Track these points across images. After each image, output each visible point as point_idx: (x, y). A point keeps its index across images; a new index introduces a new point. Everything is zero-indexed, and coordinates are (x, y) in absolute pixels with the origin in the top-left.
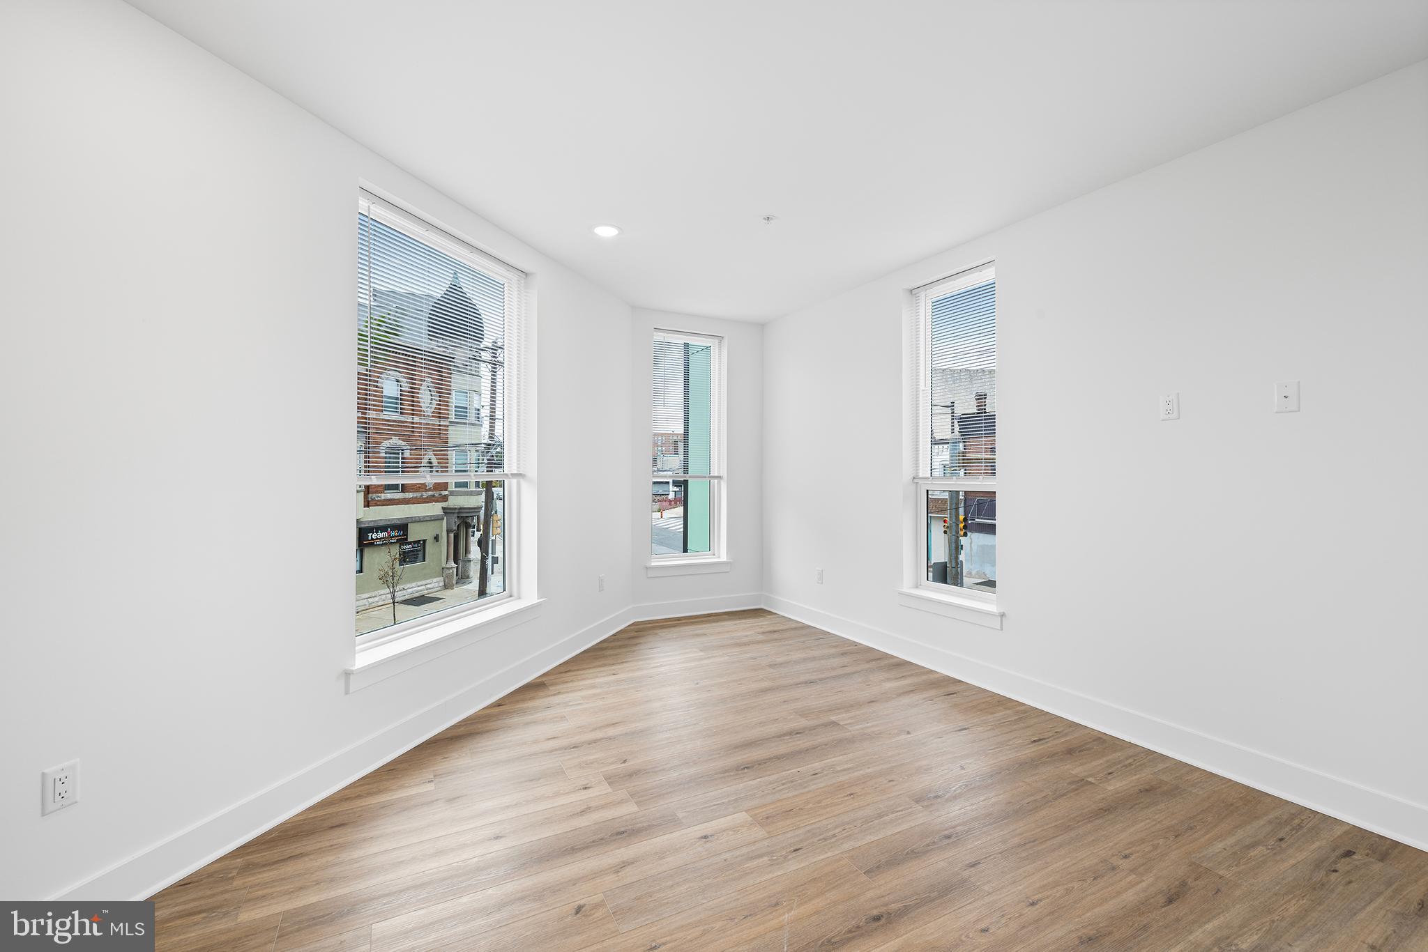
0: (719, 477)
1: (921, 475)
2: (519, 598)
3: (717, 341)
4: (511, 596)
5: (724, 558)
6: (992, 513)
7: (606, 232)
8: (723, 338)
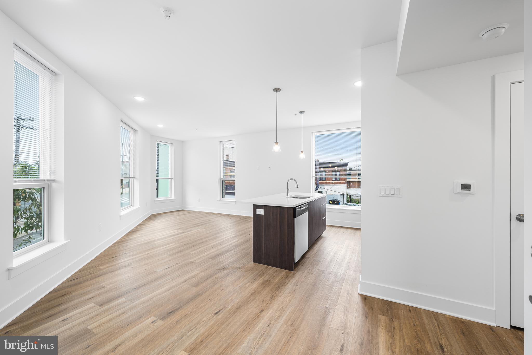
0: (172, 178)
1: (221, 178)
2: (134, 206)
3: (171, 145)
4: (131, 206)
5: (173, 197)
6: (234, 189)
7: (160, 126)
8: (173, 144)
